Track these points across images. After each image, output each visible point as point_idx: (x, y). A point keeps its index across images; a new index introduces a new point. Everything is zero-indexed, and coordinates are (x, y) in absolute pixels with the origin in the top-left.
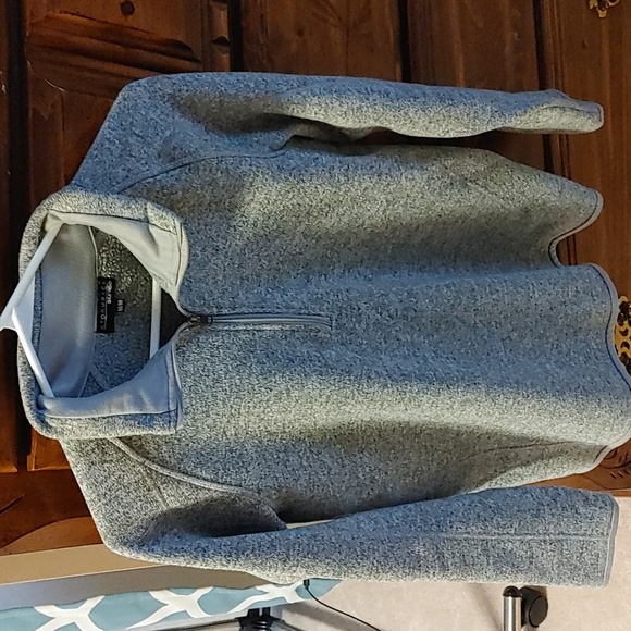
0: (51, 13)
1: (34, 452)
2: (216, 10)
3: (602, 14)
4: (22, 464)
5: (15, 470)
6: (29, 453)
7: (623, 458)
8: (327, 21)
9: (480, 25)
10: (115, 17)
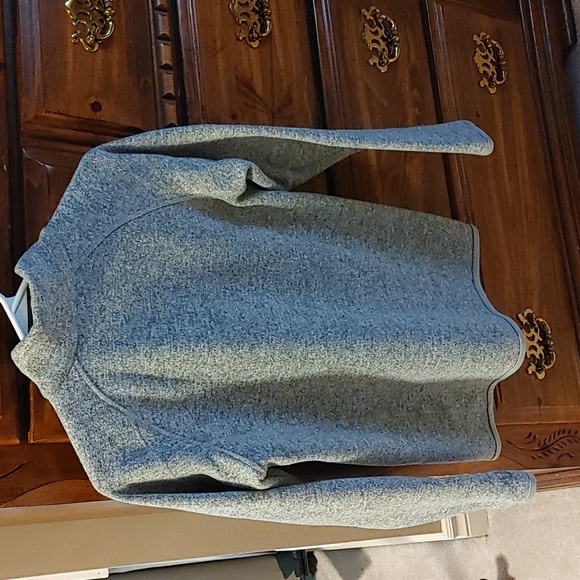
0: (39, 114)
1: (32, 428)
2: (167, 105)
3: (493, 91)
4: (23, 437)
5: (18, 442)
6: (29, 430)
7: (542, 443)
8: (254, 107)
9: (385, 104)
10: (88, 113)
